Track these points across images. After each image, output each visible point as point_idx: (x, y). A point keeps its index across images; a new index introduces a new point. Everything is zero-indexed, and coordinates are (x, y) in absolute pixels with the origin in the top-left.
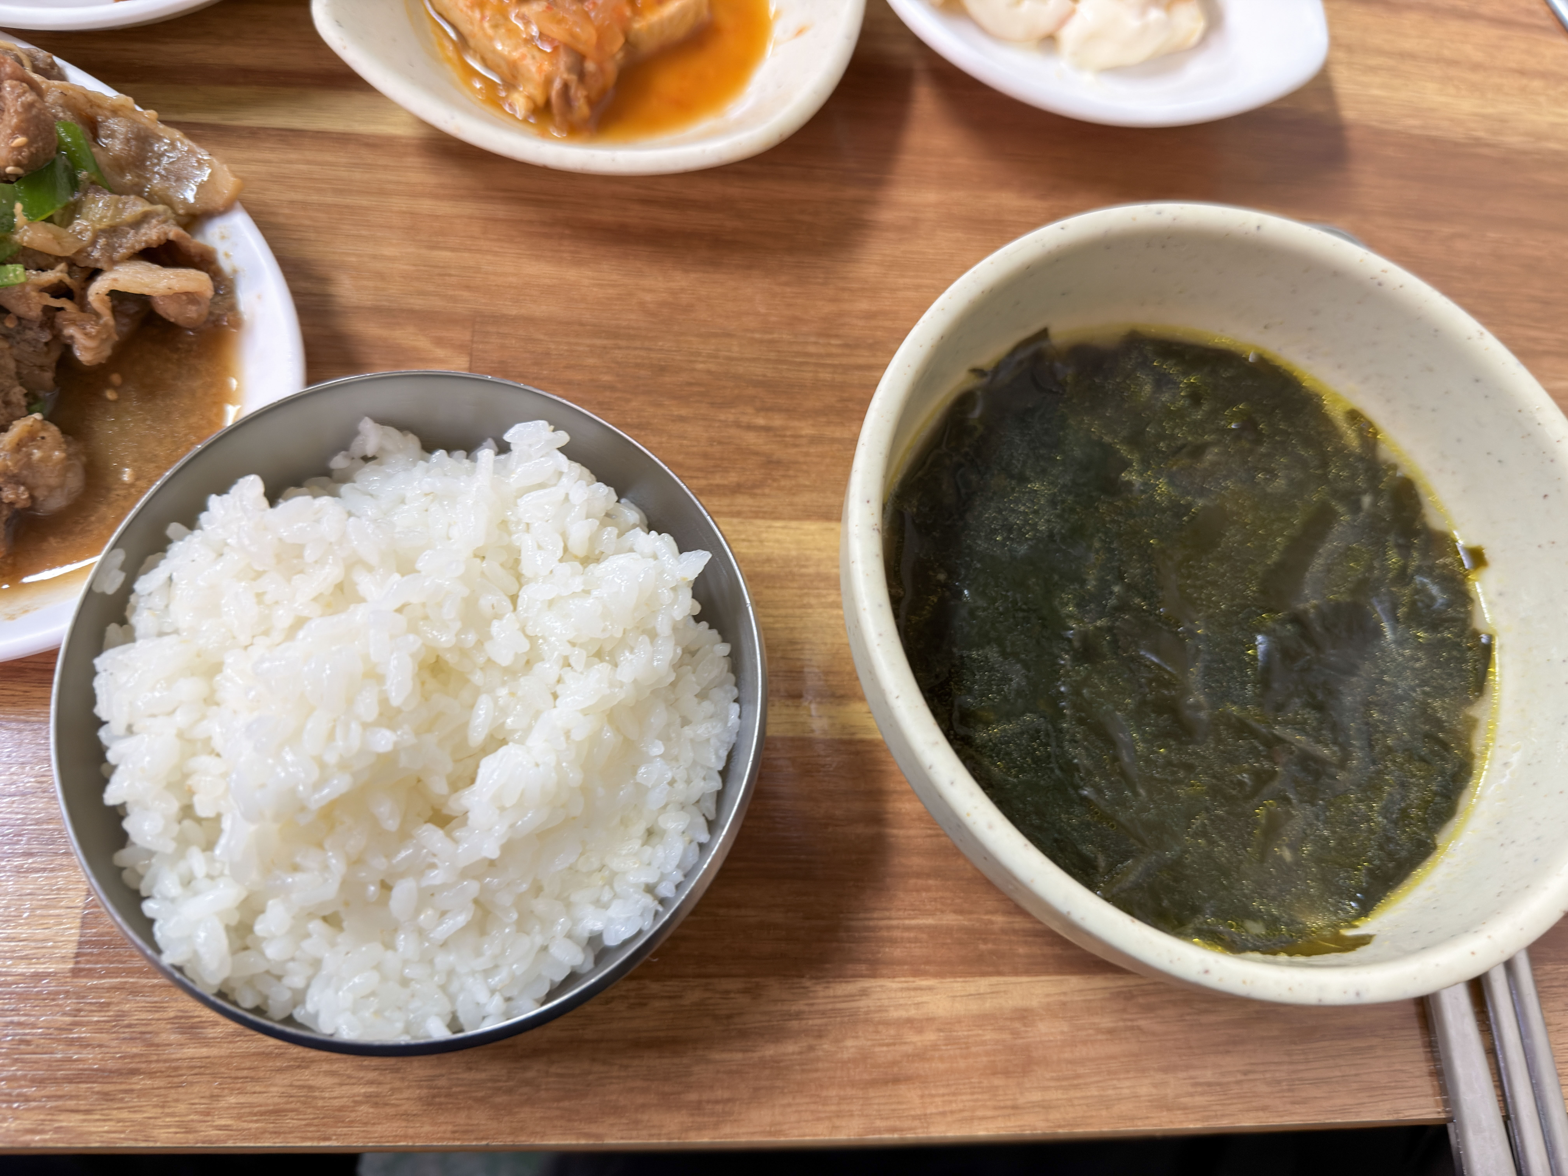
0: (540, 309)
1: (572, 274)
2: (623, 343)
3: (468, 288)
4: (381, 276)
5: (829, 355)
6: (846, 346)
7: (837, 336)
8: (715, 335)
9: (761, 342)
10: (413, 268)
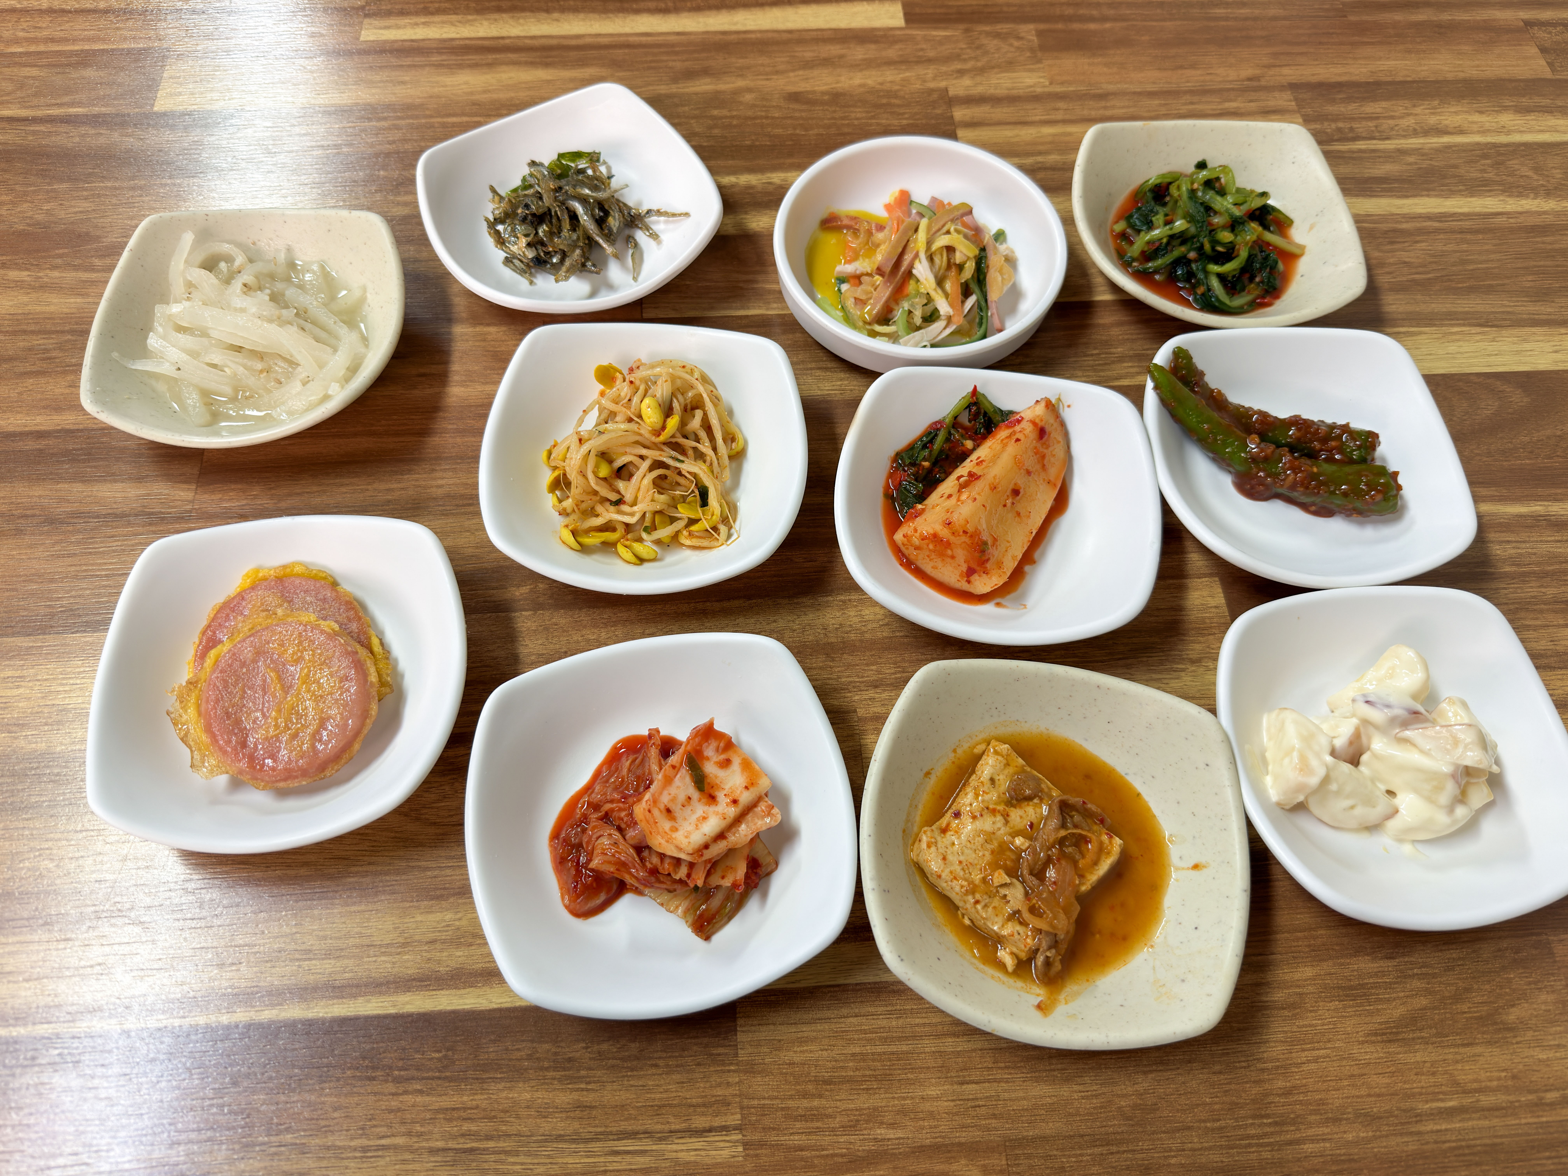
0: (1050, 1128)
1: (1065, 1091)
2: (1114, 1149)
3: (994, 1116)
4: (931, 1115)
5: (1265, 1135)
6: (1276, 1124)
7: (1267, 1116)
8: (1178, 1130)
9: (1213, 1130)
10: (952, 1104)
